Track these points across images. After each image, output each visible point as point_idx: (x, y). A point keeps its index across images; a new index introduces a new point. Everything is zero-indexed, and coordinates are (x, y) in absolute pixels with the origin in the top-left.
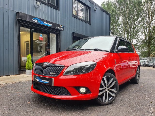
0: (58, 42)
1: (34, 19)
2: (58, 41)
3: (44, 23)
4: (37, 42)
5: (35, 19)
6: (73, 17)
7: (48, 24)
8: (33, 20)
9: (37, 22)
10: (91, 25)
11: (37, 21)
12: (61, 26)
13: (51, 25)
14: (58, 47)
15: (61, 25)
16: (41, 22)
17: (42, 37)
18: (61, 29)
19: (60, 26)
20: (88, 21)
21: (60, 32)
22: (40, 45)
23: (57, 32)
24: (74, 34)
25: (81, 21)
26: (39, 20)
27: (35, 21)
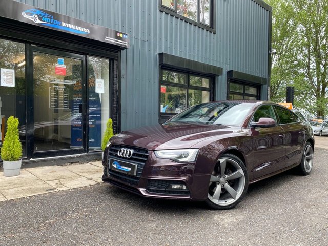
0: (113, 80)
1: (27, 14)
3: (64, 24)
4: (48, 81)
5: (31, 14)
6: (161, 11)
7: (78, 28)
8: (26, 16)
9: (38, 21)
10: (214, 33)
11: (40, 19)
12: (121, 35)
13: (88, 31)
14: (113, 93)
15: (120, 33)
16: (53, 23)
17: (65, 67)
18: (120, 42)
19: (118, 35)
20: (207, 22)
21: (119, 52)
22: (57, 88)
23: (111, 52)
24: (164, 58)
25: (186, 22)
26: (47, 17)
27: (33, 20)
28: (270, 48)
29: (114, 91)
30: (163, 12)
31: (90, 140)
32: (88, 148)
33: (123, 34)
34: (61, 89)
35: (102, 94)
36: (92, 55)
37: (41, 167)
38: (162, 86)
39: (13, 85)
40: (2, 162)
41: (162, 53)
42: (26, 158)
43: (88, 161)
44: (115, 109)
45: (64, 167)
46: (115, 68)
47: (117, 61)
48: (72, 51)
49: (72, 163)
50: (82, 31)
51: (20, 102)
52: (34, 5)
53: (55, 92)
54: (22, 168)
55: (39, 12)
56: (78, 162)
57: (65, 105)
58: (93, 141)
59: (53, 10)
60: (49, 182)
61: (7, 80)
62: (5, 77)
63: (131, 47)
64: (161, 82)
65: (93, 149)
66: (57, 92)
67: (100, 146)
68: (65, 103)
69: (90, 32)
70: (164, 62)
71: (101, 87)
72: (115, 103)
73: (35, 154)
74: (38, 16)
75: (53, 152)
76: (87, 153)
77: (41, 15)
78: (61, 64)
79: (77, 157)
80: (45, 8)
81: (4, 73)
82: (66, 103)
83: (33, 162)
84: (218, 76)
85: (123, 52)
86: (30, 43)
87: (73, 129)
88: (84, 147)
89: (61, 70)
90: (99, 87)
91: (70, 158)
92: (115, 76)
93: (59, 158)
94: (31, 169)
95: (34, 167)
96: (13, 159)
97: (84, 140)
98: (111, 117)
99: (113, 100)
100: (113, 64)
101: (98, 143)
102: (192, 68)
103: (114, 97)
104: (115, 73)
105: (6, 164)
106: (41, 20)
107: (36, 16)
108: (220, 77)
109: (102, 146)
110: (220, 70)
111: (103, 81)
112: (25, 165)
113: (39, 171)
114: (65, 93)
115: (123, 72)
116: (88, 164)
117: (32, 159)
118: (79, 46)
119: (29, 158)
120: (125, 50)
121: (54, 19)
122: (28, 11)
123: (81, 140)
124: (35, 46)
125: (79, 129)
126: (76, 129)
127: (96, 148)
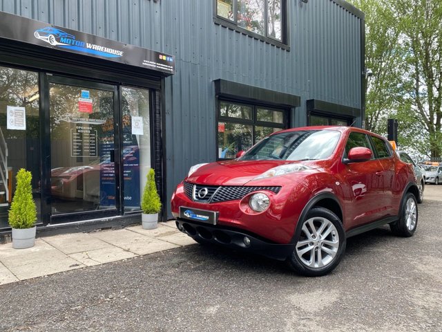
0: (155, 116)
1: (41, 34)
2: (155, 113)
3: (89, 46)
4: (70, 121)
5: (46, 34)
6: (217, 24)
7: (108, 50)
8: (40, 37)
9: (55, 43)
10: (288, 51)
11: (58, 40)
12: (164, 58)
13: (121, 54)
14: (156, 135)
15: (163, 55)
16: (74, 45)
17: (91, 101)
18: (163, 67)
19: (161, 57)
20: (278, 36)
21: (162, 81)
22: (81, 129)
23: (151, 81)
24: (222, 86)
25: (250, 37)
26: (67, 38)
27: (48, 41)
28: (363, 68)
29: (156, 131)
30: (219, 25)
31: (125, 198)
32: (123, 208)
33: (167, 56)
34: (86, 131)
35: (140, 136)
36: (126, 85)
37: (62, 236)
38: (220, 124)
39: (24, 128)
40: (11, 229)
41: (220, 80)
42: (42, 223)
43: (124, 226)
44: (158, 155)
45: (92, 235)
46: (157, 101)
47: (160, 91)
48: (101, 80)
49: (103, 229)
50: (113, 54)
51: (32, 149)
52: (49, 23)
53: (77, 136)
54: (36, 237)
55: (56, 31)
56: (110, 228)
57: (91, 152)
58: (130, 198)
59: (74, 27)
60: (73, 256)
61: (16, 121)
62: (13, 118)
63: (178, 73)
64: (219, 118)
65: (130, 210)
66: (81, 135)
67: (139, 205)
68: (91, 149)
69: (123, 54)
70: (222, 91)
71: (140, 126)
72: (158, 147)
73: (53, 218)
74: (55, 36)
75: (77, 215)
76: (122, 215)
77: (58, 35)
78: (86, 99)
79: (109, 220)
80: (64, 25)
81: (11, 112)
82: (93, 149)
83: (51, 229)
84: (295, 107)
85: (167, 79)
86: (46, 71)
87: (103, 183)
88: (118, 208)
89: (86, 105)
90: (137, 127)
91: (100, 222)
92: (157, 112)
93: (85, 223)
94: (48, 238)
95: (52, 235)
96: (25, 226)
97: (117, 198)
98: (152, 166)
99: (156, 143)
100: (155, 96)
101: (136, 200)
102: (260, 98)
103: (156, 140)
104: (157, 108)
105: (16, 233)
106: (59, 42)
107: (53, 37)
108: (297, 108)
109: (142, 205)
110: (296, 100)
111: (141, 118)
112: (40, 234)
113: (59, 240)
114: (91, 136)
115: (168, 106)
116: (124, 230)
117: (49, 225)
118: (109, 74)
119: (46, 224)
120: (169, 77)
121: (76, 39)
122: (42, 30)
123: (114, 198)
124: (51, 75)
125: (110, 183)
126: (106, 183)
127: (133, 209)
